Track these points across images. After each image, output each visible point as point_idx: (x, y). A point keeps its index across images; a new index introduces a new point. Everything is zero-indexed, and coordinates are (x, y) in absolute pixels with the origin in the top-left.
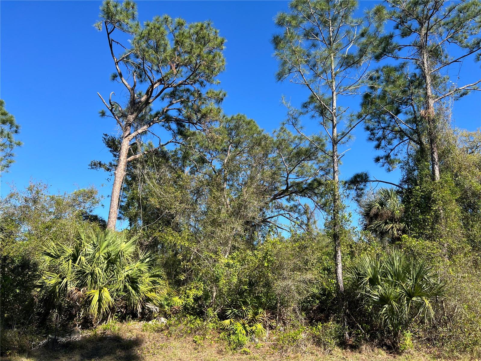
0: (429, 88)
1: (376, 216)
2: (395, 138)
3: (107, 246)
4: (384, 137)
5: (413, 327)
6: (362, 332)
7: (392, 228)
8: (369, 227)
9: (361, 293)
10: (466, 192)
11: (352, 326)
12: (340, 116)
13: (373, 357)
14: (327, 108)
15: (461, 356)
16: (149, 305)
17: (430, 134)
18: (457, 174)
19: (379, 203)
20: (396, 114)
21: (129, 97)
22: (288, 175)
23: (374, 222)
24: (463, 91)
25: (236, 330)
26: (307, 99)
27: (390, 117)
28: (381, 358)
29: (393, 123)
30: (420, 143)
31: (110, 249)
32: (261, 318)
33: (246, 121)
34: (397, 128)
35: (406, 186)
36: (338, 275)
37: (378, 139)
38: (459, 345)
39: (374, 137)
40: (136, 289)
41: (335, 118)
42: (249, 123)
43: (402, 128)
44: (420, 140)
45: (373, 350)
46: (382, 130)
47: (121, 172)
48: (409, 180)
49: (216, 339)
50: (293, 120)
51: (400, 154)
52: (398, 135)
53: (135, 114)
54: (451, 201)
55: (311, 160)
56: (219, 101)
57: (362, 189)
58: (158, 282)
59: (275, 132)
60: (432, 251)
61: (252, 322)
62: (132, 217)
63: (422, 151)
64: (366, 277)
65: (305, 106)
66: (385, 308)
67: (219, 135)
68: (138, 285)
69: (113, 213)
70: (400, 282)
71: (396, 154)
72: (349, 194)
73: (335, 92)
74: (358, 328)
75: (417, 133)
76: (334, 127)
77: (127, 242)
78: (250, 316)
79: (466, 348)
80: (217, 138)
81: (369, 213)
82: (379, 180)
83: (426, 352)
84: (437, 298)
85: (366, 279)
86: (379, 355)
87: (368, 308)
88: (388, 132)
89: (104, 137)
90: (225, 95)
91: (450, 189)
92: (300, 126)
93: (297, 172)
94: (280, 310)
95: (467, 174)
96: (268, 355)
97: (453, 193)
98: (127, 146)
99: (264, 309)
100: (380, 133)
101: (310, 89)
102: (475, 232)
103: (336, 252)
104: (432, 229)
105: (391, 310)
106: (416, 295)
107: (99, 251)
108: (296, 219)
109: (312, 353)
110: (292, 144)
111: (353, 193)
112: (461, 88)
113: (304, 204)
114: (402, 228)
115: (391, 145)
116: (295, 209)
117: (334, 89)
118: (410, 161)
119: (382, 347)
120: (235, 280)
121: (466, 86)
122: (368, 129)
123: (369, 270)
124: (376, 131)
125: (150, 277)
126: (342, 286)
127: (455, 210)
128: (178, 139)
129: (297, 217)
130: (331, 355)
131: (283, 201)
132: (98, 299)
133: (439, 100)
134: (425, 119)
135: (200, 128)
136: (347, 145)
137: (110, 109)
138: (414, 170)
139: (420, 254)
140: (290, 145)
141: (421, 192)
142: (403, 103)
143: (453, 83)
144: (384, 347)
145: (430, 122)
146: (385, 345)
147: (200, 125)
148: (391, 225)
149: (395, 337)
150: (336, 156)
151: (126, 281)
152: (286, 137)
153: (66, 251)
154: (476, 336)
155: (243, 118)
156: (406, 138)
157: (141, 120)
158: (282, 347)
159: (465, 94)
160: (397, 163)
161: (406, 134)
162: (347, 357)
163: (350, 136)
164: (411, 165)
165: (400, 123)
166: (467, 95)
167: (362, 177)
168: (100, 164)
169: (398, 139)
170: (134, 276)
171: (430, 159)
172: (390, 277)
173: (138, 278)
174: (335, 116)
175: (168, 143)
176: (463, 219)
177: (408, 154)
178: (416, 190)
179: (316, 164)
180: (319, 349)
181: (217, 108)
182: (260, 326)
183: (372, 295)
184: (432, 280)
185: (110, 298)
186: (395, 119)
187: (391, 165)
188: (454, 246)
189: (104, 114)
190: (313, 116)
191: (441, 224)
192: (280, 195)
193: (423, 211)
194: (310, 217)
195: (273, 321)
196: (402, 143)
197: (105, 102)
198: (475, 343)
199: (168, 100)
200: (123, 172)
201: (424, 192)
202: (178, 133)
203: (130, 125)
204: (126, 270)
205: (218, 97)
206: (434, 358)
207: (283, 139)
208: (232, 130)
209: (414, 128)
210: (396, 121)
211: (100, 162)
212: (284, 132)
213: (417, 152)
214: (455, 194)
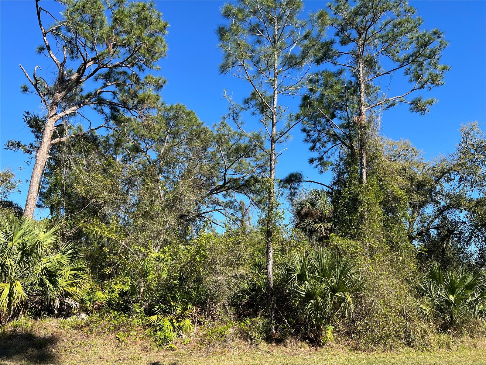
0: (363, 96)
1: (307, 215)
3: (23, 235)
4: (319, 140)
5: (334, 321)
6: (287, 326)
7: (321, 227)
8: (299, 225)
9: (289, 289)
10: (388, 196)
11: (279, 320)
12: (280, 115)
13: (296, 350)
14: (268, 106)
15: (376, 348)
16: (69, 301)
17: (361, 139)
18: (382, 179)
19: (310, 203)
20: (332, 119)
21: (57, 73)
22: (226, 170)
23: (305, 221)
24: (391, 102)
25: (163, 326)
26: (249, 96)
27: (326, 121)
28: (303, 351)
29: (328, 127)
30: (351, 147)
31: (26, 238)
32: (189, 313)
33: (186, 112)
34: (331, 132)
35: (336, 188)
36: (268, 271)
37: (313, 141)
38: (374, 338)
39: (310, 139)
40: (54, 283)
41: (275, 116)
42: (188, 114)
43: (336, 132)
44: (351, 145)
45: (297, 344)
46: (318, 132)
47: (43, 155)
48: (339, 182)
49: (141, 335)
50: (234, 115)
51: (332, 157)
52: (332, 139)
53: (63, 93)
54: (374, 203)
55: (249, 157)
56: (158, 87)
57: (296, 188)
58: (79, 276)
59: (215, 126)
60: (355, 249)
61: (181, 317)
62: (54, 205)
63: (352, 155)
64: (295, 273)
65: (246, 102)
66: (311, 303)
67: (156, 124)
68: (56, 279)
69: (32, 199)
70: (326, 278)
71: (329, 157)
72: (284, 192)
73: (276, 91)
74: (285, 323)
75: (349, 138)
76: (273, 126)
77: (46, 232)
78: (178, 312)
79: (380, 340)
80: (154, 127)
81: (301, 212)
82: (312, 181)
83: (344, 344)
84: (357, 293)
85: (295, 275)
86: (303, 348)
87: (295, 303)
88: (323, 134)
89: (26, 115)
90: (165, 83)
91: (375, 193)
92: (241, 122)
93: (235, 168)
94: (210, 305)
95: (390, 180)
96: (195, 350)
97: (378, 196)
98: (52, 127)
99: (193, 305)
100: (315, 136)
101: (253, 85)
103: (268, 248)
104: (357, 229)
105: (316, 305)
106: (339, 291)
107: (12, 240)
108: (231, 215)
109: (239, 348)
110: (232, 140)
111: (287, 192)
112: (390, 99)
113: (240, 201)
114: (330, 227)
115: (325, 147)
116: (230, 205)
117: (276, 87)
118: (341, 164)
119: (306, 340)
120: (165, 275)
121: (394, 98)
122: (304, 130)
123: (298, 267)
124: (312, 133)
125: (71, 270)
126: (272, 281)
127: (378, 213)
128: (111, 125)
129: (232, 213)
130: (258, 349)
131: (219, 197)
132: (8, 293)
133: (370, 108)
134: (358, 125)
135: (136, 114)
136: (284, 144)
137: (34, 84)
138: (345, 173)
139: (345, 253)
140: (230, 140)
141: (350, 194)
142: (338, 108)
143: (384, 94)
144: (307, 341)
145: (361, 128)
146: (309, 338)
147: (136, 111)
148: (320, 224)
149: (317, 331)
150: (273, 154)
151: (43, 274)
152: (226, 132)
154: (389, 329)
155: (182, 108)
156: (339, 142)
157: (69, 100)
158: (210, 343)
159: (393, 105)
160: (330, 165)
161: (339, 138)
162: (272, 351)
163: (288, 136)
164: (342, 168)
165: (335, 127)
166: (395, 106)
167: (296, 177)
168: (19, 144)
169: (332, 142)
170: (53, 268)
171: (359, 163)
172: (317, 274)
173: (57, 271)
174: (275, 114)
175: (99, 127)
176: (384, 221)
177: (340, 157)
178: (345, 192)
179: (254, 161)
180: (246, 344)
181: (156, 95)
182: (188, 322)
183: (300, 290)
184: (354, 277)
185: (23, 293)
186: (331, 122)
187: (324, 167)
188: (374, 246)
189: (27, 89)
190: (254, 113)
191: (365, 224)
192: (217, 190)
193: (350, 212)
194: (245, 214)
195: (202, 316)
196: (335, 147)
197: (28, 76)
198: (388, 336)
199: (102, 81)
200: (45, 156)
201: (352, 194)
202: (111, 118)
203: (57, 104)
204: (43, 262)
205: (157, 84)
206: (351, 350)
207: (223, 134)
208: (170, 119)
209: (347, 133)
210: (331, 125)
211: (19, 142)
212: (225, 127)
213: (348, 156)
214: (379, 197)
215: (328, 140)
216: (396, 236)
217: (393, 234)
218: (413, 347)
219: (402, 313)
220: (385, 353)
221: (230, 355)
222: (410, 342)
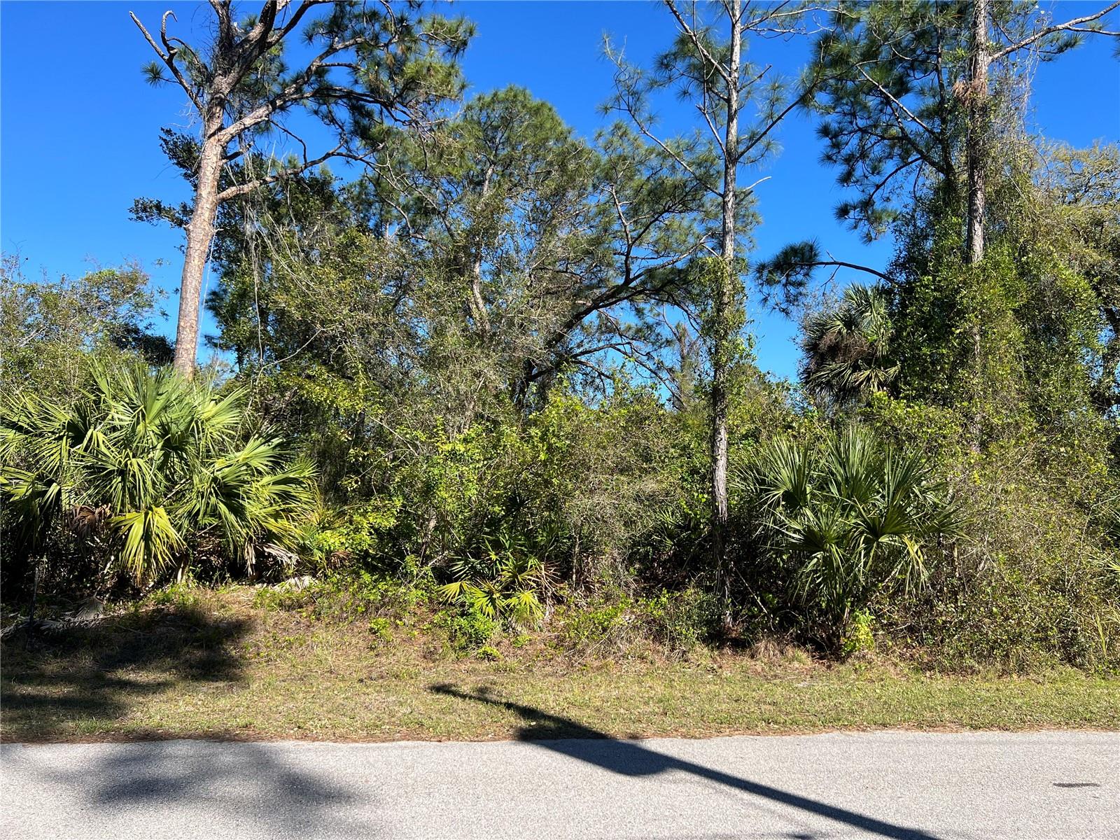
0: (983, 24)
1: (834, 350)
2: (890, 156)
3: (165, 408)
4: (863, 155)
5: (877, 603)
6: (761, 611)
7: (868, 379)
8: (815, 376)
9: (765, 525)
10: (1041, 292)
11: (741, 597)
12: (748, 88)
13: (780, 666)
14: (713, 64)
15: (981, 668)
16: (274, 550)
17: (972, 144)
18: (1025, 247)
19: (842, 320)
20: (897, 95)
21: (216, 27)
22: (630, 247)
23: (829, 365)
24: (1065, 36)
25: (472, 605)
26: (669, 46)
27: (882, 102)
28: (797, 669)
29: (888, 117)
30: (946, 168)
31: (173, 415)
32: (533, 578)
33: (529, 106)
34: (895, 131)
35: (902, 278)
36: (715, 484)
37: (849, 160)
38: (977, 643)
39: (839, 152)
40: (239, 511)
41: (735, 94)
42: (537, 111)
43: (908, 131)
44: (946, 159)
45: (782, 652)
46: (859, 134)
47: (203, 227)
48: (913, 261)
49: (426, 625)
50: (630, 97)
51: (895, 196)
52: (896, 150)
53: (233, 75)
54: (1001, 312)
55: (687, 209)
56: (457, 47)
57: (800, 284)
58: (293, 496)
59: (600, 135)
60: (940, 429)
61: (509, 589)
62: (241, 342)
63: (948, 189)
64: (777, 488)
65: (664, 63)
66: (816, 560)
67: (454, 139)
68: (241, 501)
69: (188, 329)
70: (854, 501)
71: (888, 198)
72: (769, 295)
73: (739, 24)
74: (754, 603)
75: (940, 143)
76: (731, 119)
77: (221, 400)
78: (506, 576)
79: (993, 648)
80: (450, 146)
81: (818, 345)
82: (840, 261)
83: (901, 655)
84: (940, 537)
85: (776, 493)
86: (795, 662)
87: (779, 560)
88: (873, 139)
89: (164, 137)
90: (471, 33)
91: (1004, 285)
92: (647, 115)
93: (657, 242)
94: (580, 561)
95: (1049, 249)
96: (540, 661)
97: (1010, 293)
98: (215, 159)
99: (541, 559)
100: (852, 144)
101: (675, 12)
102: (1051, 388)
103: (716, 431)
104: (950, 379)
105: (827, 561)
106: (888, 531)
107: (144, 419)
108: (646, 358)
109: (642, 658)
110: (642, 168)
111: (777, 292)
112: (1060, 27)
113: (676, 324)
114: (891, 379)
115: (878, 173)
116: (647, 332)
117: (738, 15)
118: (918, 215)
119: (804, 644)
120: (472, 492)
121: (1073, 21)
122: (825, 131)
123: (785, 473)
124: (843, 138)
125: (274, 483)
126: (725, 509)
127: (1010, 336)
128: (355, 149)
129: (649, 353)
130: (686, 661)
132: (141, 532)
133: (1003, 55)
134: (964, 104)
135: (403, 117)
136: (760, 167)
137: (166, 58)
138: (926, 237)
139: (911, 438)
140: (639, 171)
141: (935, 290)
142: (916, 64)
143: (1043, 12)
144: (808, 646)
145: (974, 113)
146: (813, 641)
147: (405, 109)
148: (868, 372)
149: (834, 624)
150: (731, 194)
151: (211, 493)
152: (627, 150)
153: (52, 416)
154: (1019, 624)
155: (521, 98)
156: (915, 155)
157: (251, 91)
158: (575, 644)
159: (1069, 44)
160: (890, 220)
161: (915, 146)
162: (721, 667)
163: (769, 144)
164: (919, 224)
165: (905, 118)
166: (1075, 48)
167: (803, 254)
168: (158, 207)
169: (896, 158)
170: (232, 480)
171: (963, 209)
172: (834, 490)
173: (242, 486)
174: (735, 88)
175: (328, 155)
176: (1026, 358)
177: (915, 197)
178: (922, 285)
179: (699, 221)
180: (660, 648)
181: (449, 65)
182: (528, 597)
183: (787, 529)
184: (931, 497)
185: (172, 532)
186: (894, 105)
187: (875, 225)
188: (995, 421)
189: (158, 74)
190: (685, 93)
191: (971, 367)
192: (609, 297)
193: (935, 337)
194: (688, 354)
195: (562, 585)
196: (904, 170)
197: (150, 38)
198: (1015, 639)
199: (323, 40)
200: (207, 228)
201: (941, 292)
202: (354, 133)
203: (222, 103)
204: (217, 466)
205: (453, 38)
206: (916, 670)
207: (620, 156)
208: (496, 129)
209: (935, 131)
210: (894, 112)
211: (159, 202)
212: (624, 138)
213: (936, 192)
214: (1015, 296)
215: (886, 154)
216: (1056, 395)
217: (1050, 390)
218: (1081, 666)
219: (1058, 585)
220: (1006, 679)
221: (619, 674)
222: (1074, 656)
